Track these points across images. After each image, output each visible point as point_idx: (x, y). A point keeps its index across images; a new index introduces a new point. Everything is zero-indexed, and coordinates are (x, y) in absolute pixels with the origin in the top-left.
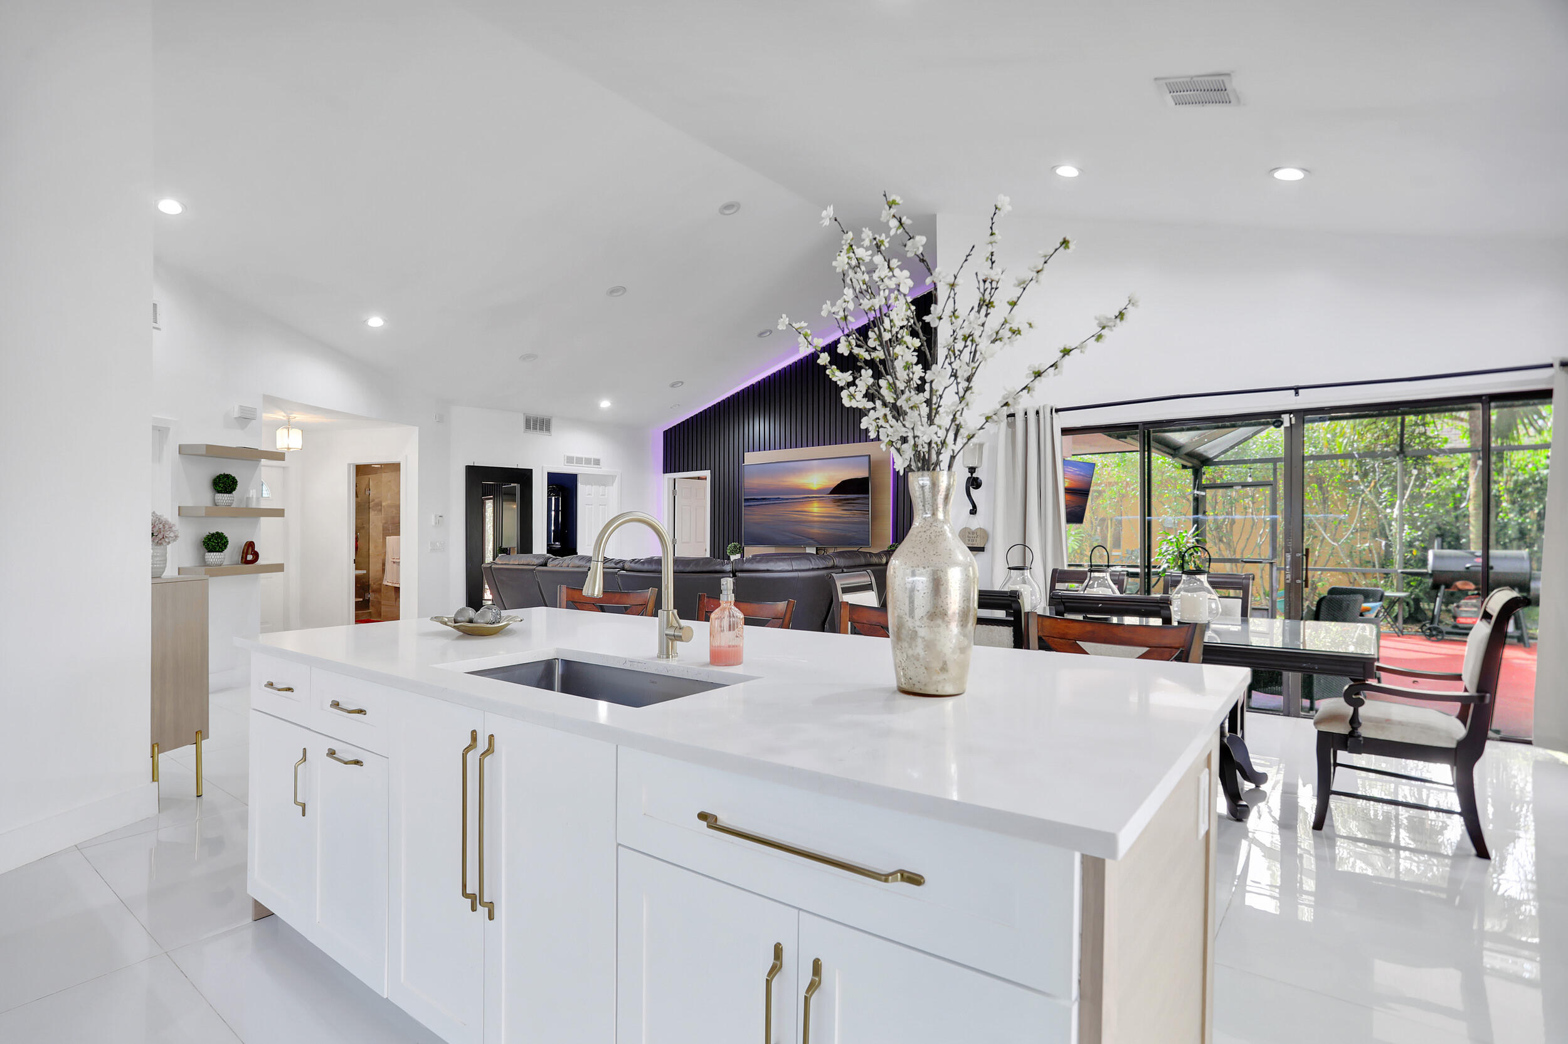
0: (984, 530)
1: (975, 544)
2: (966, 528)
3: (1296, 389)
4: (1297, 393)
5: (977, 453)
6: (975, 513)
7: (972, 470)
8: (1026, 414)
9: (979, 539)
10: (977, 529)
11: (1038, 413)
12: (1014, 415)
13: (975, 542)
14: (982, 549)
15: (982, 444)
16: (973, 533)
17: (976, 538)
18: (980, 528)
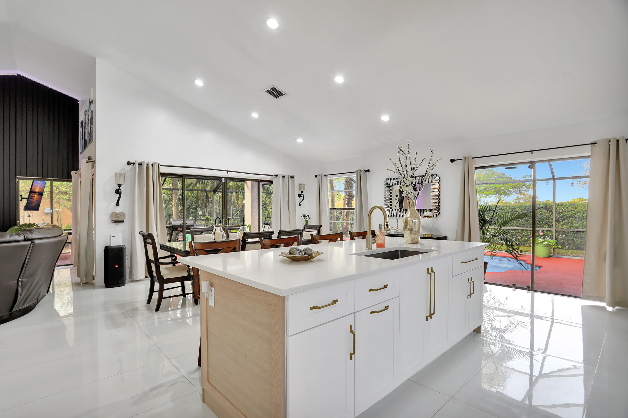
0: (123, 213)
1: (119, 219)
2: (114, 212)
3: (228, 171)
4: (228, 173)
5: (122, 178)
6: (119, 205)
7: (120, 185)
8: (148, 165)
9: (121, 217)
10: (120, 212)
11: (152, 165)
12: (142, 164)
13: (119, 218)
14: (123, 222)
15: (125, 174)
16: (118, 214)
17: (119, 217)
18: (122, 212)
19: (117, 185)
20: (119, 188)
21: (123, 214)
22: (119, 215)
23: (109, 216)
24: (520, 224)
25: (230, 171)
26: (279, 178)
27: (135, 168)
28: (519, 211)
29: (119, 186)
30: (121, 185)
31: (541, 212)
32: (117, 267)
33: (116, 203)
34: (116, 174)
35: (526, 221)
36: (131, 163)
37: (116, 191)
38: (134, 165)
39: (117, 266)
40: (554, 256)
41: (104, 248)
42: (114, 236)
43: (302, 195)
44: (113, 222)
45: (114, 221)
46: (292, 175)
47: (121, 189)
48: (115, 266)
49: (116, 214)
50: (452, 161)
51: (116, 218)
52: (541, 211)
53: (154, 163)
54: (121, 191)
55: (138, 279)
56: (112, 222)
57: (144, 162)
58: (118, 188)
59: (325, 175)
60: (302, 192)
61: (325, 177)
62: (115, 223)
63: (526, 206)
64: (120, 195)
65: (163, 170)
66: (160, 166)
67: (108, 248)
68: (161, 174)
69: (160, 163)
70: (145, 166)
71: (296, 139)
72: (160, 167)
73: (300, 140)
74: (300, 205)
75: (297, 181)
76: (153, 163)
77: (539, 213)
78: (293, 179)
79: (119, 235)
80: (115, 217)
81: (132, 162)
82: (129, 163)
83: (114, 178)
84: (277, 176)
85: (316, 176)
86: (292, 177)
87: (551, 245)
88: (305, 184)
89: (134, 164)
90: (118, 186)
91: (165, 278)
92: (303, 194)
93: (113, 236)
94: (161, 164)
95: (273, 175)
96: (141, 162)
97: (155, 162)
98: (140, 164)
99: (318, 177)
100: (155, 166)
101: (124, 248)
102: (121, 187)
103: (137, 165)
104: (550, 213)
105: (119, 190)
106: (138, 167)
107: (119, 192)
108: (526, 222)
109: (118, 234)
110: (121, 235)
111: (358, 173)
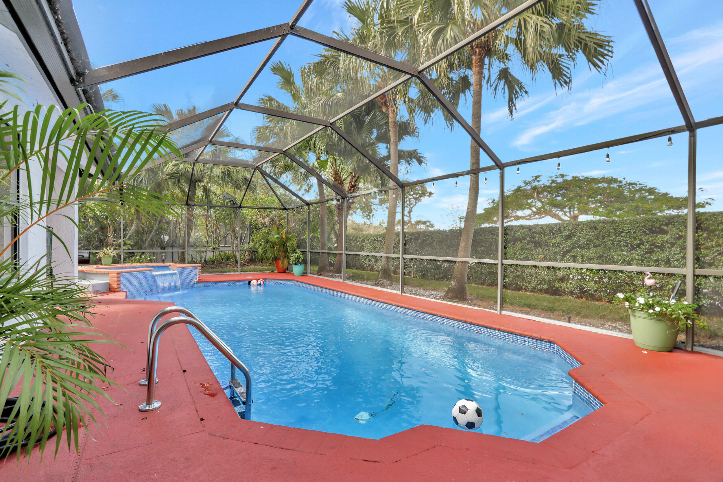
24: (632, 259)
28: (631, 232)
31: (680, 233)
35: (647, 253)
40: (690, 349)
52: (681, 231)
63: (645, 220)
77: (678, 234)
87: (674, 316)
104: (702, 234)
108: (646, 256)
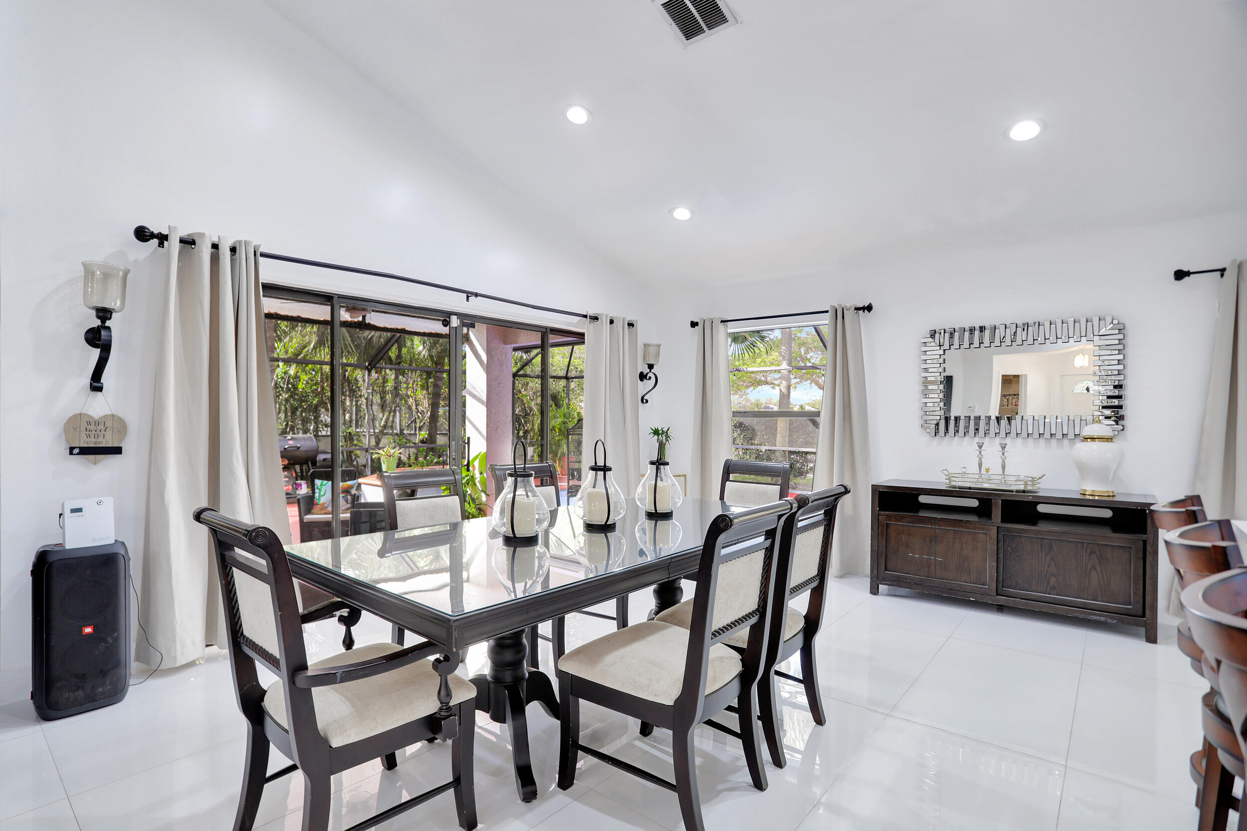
0: (120, 418)
1: (99, 442)
2: (81, 414)
3: (469, 294)
4: (468, 297)
5: (115, 288)
6: (100, 389)
7: (104, 314)
8: (215, 246)
9: (109, 434)
10: (106, 416)
11: (233, 250)
12: (193, 242)
13: (101, 439)
14: (117, 451)
15: (126, 273)
16: (97, 423)
17: (103, 432)
18: (113, 416)
19: (94, 312)
20: (103, 321)
21: (119, 424)
22: (102, 427)
23: (60, 428)
25: (476, 295)
26: (603, 324)
27: (168, 255)
29: (101, 314)
30: (111, 313)
32: (89, 634)
33: (87, 380)
34: (89, 271)
36: (152, 236)
37: (90, 336)
38: (161, 244)
39: (88, 630)
41: (31, 559)
42: (79, 510)
43: (650, 375)
44: (76, 451)
45: (80, 448)
46: (629, 318)
47: (109, 328)
48: (81, 631)
49: (89, 423)
50: (1180, 275)
51: (88, 436)
53: (240, 242)
54: (111, 336)
55: (178, 664)
56: (71, 453)
57: (202, 235)
58: (98, 323)
59: (722, 321)
60: (651, 367)
61: (721, 326)
62: (85, 456)
64: (106, 349)
65: (272, 273)
66: (263, 255)
67: (52, 558)
68: (262, 285)
69: (259, 246)
70: (206, 252)
71: (671, 211)
72: (262, 260)
73: (682, 214)
74: (643, 400)
75: (644, 335)
76: (235, 242)
78: (633, 329)
79: (99, 503)
80: (85, 432)
81: (156, 232)
82: (142, 234)
83: (81, 285)
84: (595, 318)
85: (694, 324)
86: (631, 325)
88: (660, 346)
89: (163, 239)
90: (98, 317)
91: (336, 742)
92: (652, 371)
93: (73, 511)
94: (263, 249)
95: (585, 316)
96: (189, 235)
97: (244, 239)
98: (188, 242)
99: (701, 325)
100: (241, 253)
101: (123, 552)
102: (110, 319)
103: (174, 245)
105: (103, 333)
106: (181, 253)
107: (99, 339)
109: (97, 499)
110: (109, 502)
111: (838, 314)
